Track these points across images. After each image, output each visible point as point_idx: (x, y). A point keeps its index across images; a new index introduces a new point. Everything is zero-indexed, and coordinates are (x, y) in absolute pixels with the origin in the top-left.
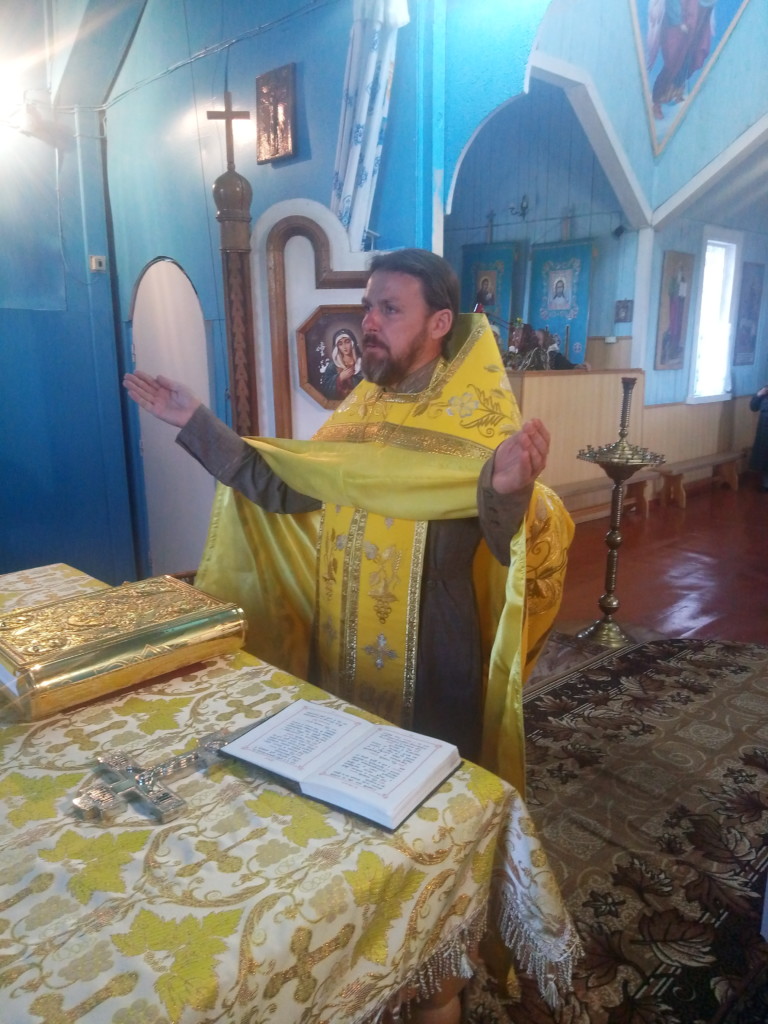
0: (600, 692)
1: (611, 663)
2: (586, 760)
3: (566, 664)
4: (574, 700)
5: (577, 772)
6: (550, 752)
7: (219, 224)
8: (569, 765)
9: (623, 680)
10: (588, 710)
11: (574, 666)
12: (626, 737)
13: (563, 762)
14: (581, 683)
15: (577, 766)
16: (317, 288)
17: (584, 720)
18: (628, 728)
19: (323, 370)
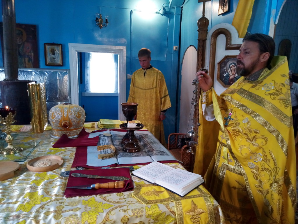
7: (198, 32)
16: (226, 50)
19: (225, 75)
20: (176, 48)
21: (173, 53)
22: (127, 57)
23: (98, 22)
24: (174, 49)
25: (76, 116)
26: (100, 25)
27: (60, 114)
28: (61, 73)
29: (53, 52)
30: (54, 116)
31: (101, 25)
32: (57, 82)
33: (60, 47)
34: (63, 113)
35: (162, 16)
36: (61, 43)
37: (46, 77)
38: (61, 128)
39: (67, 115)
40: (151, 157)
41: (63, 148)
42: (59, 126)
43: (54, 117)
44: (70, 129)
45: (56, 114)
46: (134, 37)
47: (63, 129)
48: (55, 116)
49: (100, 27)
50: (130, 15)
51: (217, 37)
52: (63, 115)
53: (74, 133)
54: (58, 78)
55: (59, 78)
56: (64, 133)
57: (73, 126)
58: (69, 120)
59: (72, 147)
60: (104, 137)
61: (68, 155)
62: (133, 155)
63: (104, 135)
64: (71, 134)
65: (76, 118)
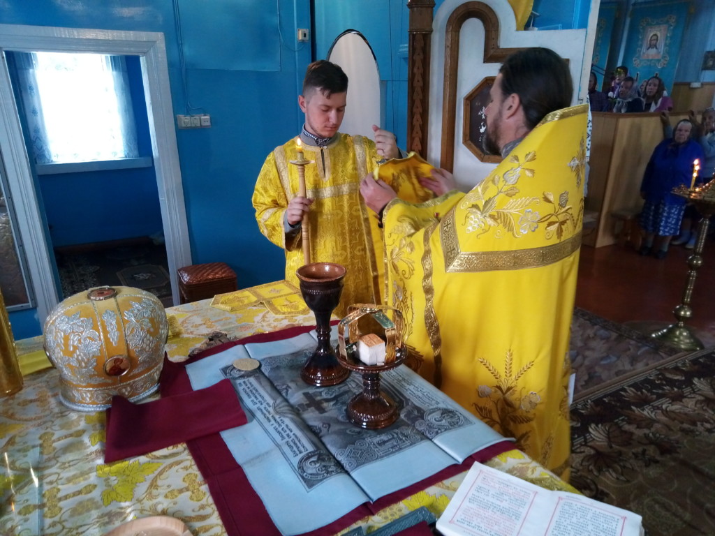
0: (676, 389)
1: (684, 364)
2: (666, 449)
3: (645, 361)
4: (653, 394)
5: (658, 458)
6: (634, 437)
7: (408, 11)
8: (651, 450)
9: (696, 381)
10: (665, 404)
11: (653, 364)
12: (701, 433)
13: (645, 447)
14: (659, 379)
15: (658, 452)
16: (484, 62)
17: (662, 412)
18: (702, 425)
19: (482, 130)
20: (305, 35)
21: (296, 49)
22: (171, 65)
24: (301, 37)
25: (148, 331)
27: (93, 339)
30: (73, 346)
34: (105, 332)
38: (99, 380)
39: (120, 338)
40: (431, 440)
41: (143, 459)
42: (94, 375)
43: (74, 352)
44: (132, 374)
45: (79, 340)
47: (109, 381)
48: (76, 348)
51: (460, 27)
52: (107, 339)
53: (145, 383)
56: (115, 393)
57: (141, 363)
58: (128, 350)
59: (171, 448)
60: (242, 376)
61: (181, 491)
62: (383, 448)
63: (239, 370)
64: (136, 389)
65: (149, 340)
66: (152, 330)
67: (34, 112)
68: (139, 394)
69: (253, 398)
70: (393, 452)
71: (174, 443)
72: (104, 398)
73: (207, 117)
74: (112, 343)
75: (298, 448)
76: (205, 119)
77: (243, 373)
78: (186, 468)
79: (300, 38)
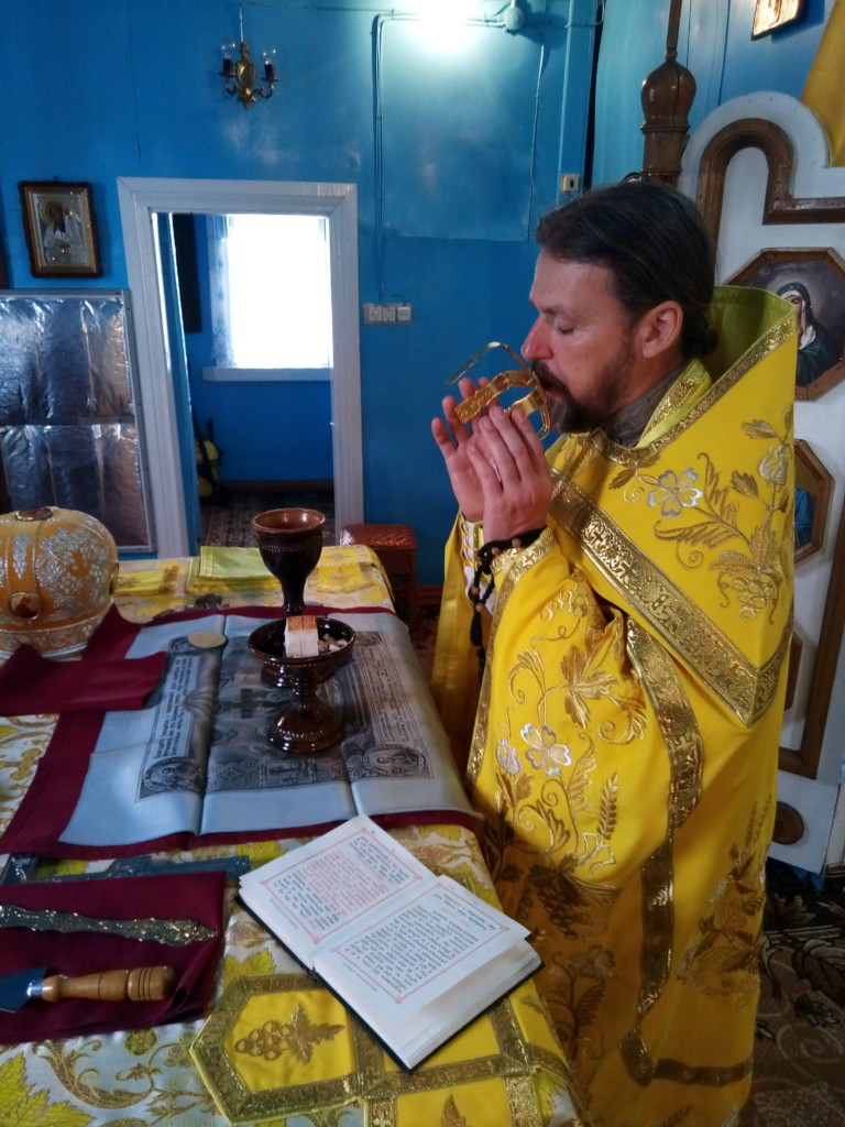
7: (643, 136)
16: (764, 223)
20: (572, 184)
22: (361, 230)
23: (233, 80)
24: (564, 185)
25: (70, 568)
26: (244, 92)
28: (95, 304)
29: (57, 217)
31: (248, 92)
32: (81, 345)
33: (82, 199)
34: (11, 560)
35: (509, 35)
36: (88, 181)
37: (39, 325)
38: (9, 620)
39: (29, 569)
40: (348, 784)
44: (48, 620)
46: (387, 138)
47: (20, 624)
49: (245, 100)
50: (370, 37)
51: (726, 162)
52: (11, 569)
54: (85, 329)
55: (89, 327)
56: (24, 640)
57: (57, 609)
58: (38, 588)
59: (40, 716)
60: (188, 653)
61: (9, 765)
62: (275, 777)
63: (191, 645)
64: (53, 641)
65: (70, 579)
66: (75, 568)
67: (220, 296)
68: (57, 649)
69: (178, 681)
70: (281, 786)
71: (47, 711)
72: (13, 646)
73: (407, 308)
74: (16, 575)
75: (168, 748)
76: (405, 311)
77: (192, 649)
78: (37, 743)
79: (564, 189)
